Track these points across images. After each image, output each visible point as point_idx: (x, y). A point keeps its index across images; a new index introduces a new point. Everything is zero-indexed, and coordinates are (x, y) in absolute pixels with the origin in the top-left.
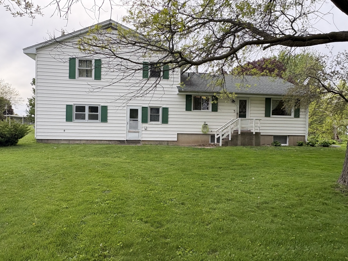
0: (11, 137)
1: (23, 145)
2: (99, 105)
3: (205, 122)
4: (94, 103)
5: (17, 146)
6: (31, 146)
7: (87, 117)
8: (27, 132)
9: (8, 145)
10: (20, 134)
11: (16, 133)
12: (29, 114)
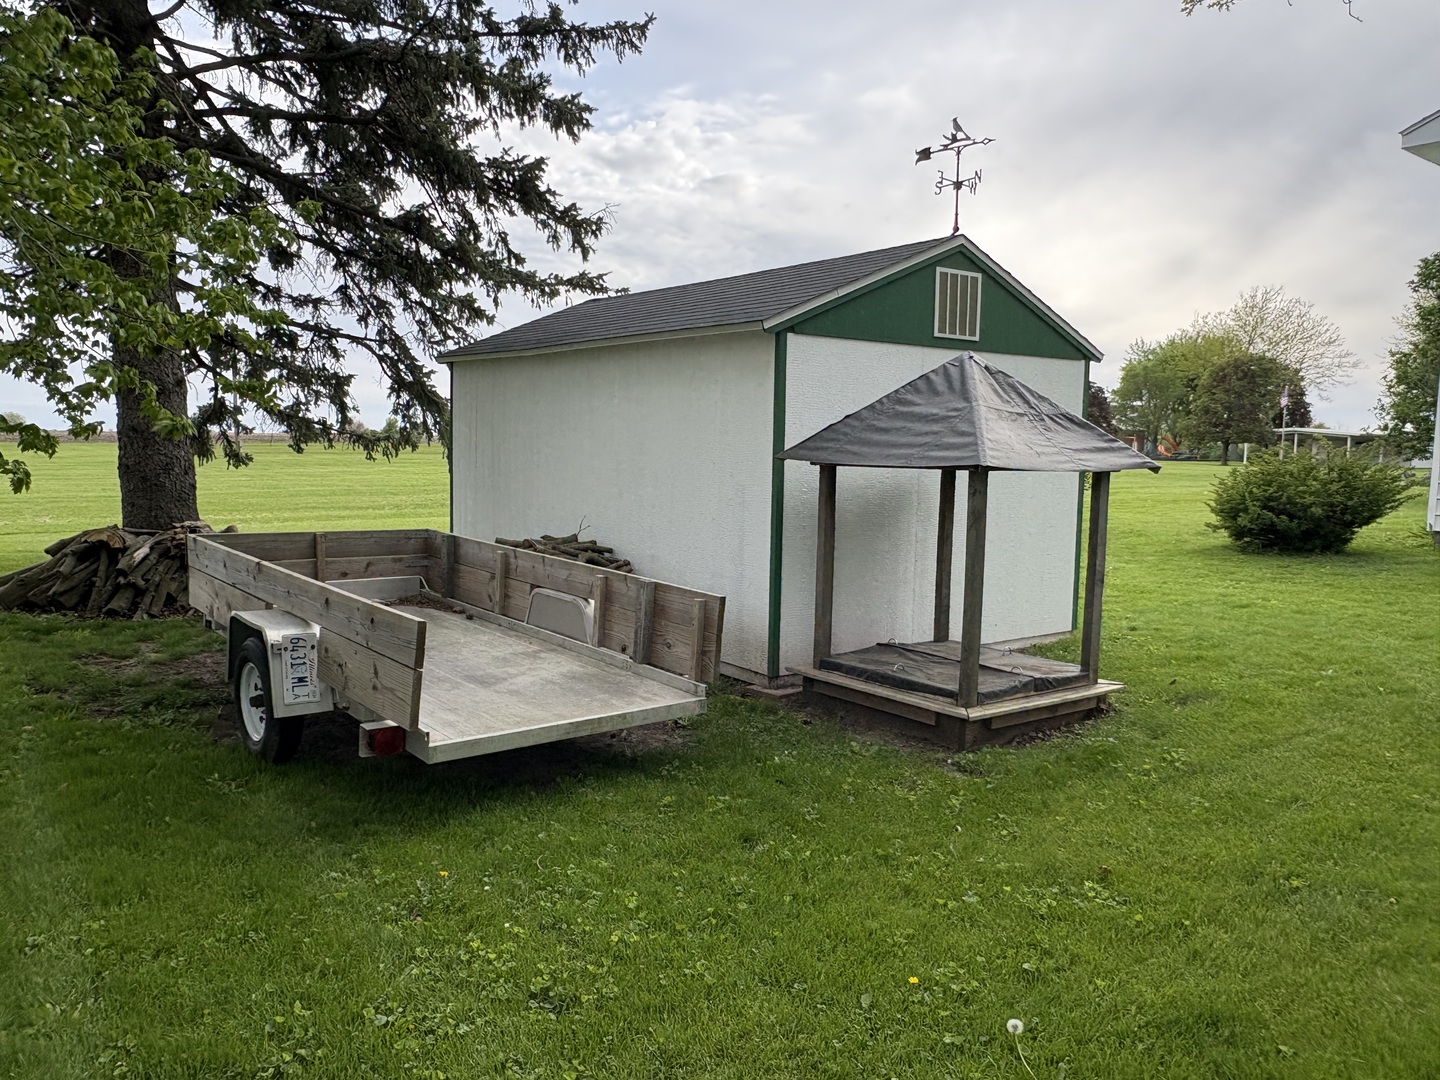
0: (1328, 517)
1: (1372, 554)
5: (1349, 555)
6: (1412, 559)
8: (1398, 497)
9: (1311, 551)
10: (1363, 504)
11: (1350, 503)
12: (1393, 419)
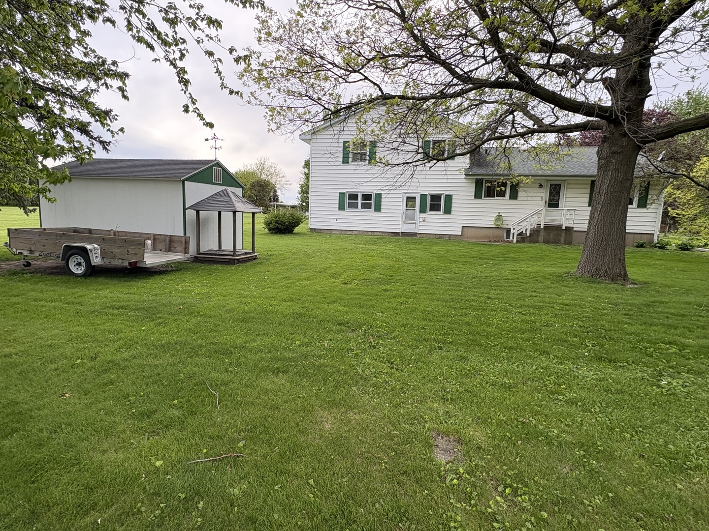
0: (289, 225)
2: (373, 192)
3: (499, 213)
4: (367, 190)
5: (294, 234)
6: (306, 234)
7: (360, 205)
8: (302, 221)
9: (286, 233)
11: (293, 222)
12: (301, 201)
